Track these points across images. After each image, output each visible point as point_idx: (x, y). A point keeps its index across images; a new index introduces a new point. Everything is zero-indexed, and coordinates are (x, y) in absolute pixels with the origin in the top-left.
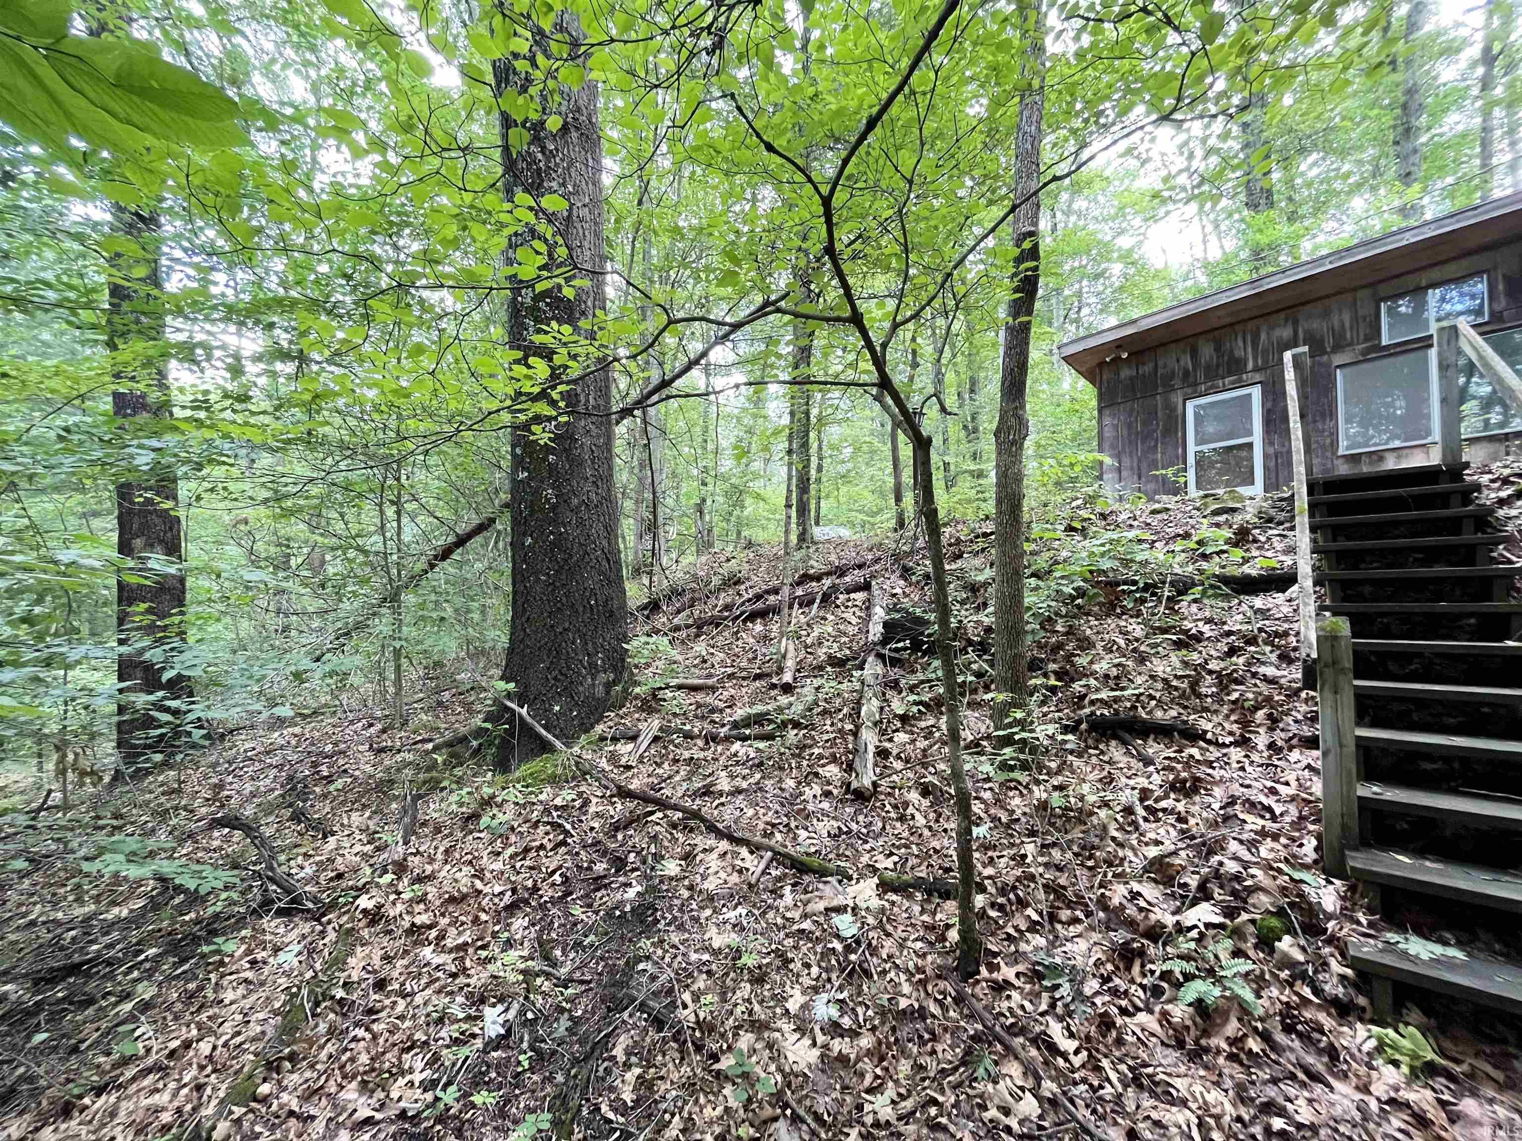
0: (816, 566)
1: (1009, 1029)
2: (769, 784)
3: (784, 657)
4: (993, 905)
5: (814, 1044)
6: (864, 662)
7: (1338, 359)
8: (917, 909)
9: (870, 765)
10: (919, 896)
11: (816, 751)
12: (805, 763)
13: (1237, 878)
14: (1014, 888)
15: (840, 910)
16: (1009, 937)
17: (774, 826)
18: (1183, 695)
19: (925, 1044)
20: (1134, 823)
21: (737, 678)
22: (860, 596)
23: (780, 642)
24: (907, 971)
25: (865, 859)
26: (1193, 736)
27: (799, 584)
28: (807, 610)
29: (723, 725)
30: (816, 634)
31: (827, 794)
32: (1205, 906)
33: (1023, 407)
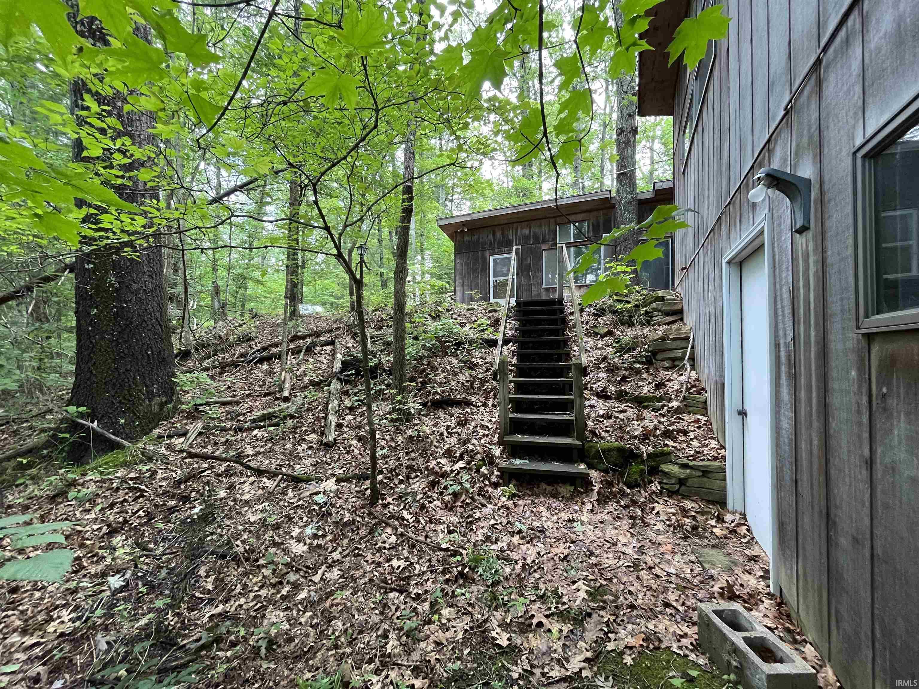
0: (302, 330)
1: (389, 518)
2: (277, 448)
3: (284, 382)
4: (386, 478)
5: (305, 544)
6: (331, 382)
7: (544, 247)
8: (353, 486)
9: (333, 431)
10: (354, 481)
11: (304, 429)
12: (297, 435)
13: (472, 451)
14: (395, 470)
15: (317, 494)
16: (391, 488)
17: (281, 466)
18: (468, 389)
19: (354, 531)
20: (443, 439)
21: (253, 396)
22: (328, 348)
23: (280, 375)
24: (349, 510)
25: (330, 472)
26: (469, 404)
27: (292, 340)
28: (296, 356)
29: (246, 422)
30: (302, 369)
31: (310, 448)
32: (461, 462)
33: (406, 263)
